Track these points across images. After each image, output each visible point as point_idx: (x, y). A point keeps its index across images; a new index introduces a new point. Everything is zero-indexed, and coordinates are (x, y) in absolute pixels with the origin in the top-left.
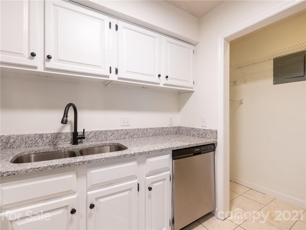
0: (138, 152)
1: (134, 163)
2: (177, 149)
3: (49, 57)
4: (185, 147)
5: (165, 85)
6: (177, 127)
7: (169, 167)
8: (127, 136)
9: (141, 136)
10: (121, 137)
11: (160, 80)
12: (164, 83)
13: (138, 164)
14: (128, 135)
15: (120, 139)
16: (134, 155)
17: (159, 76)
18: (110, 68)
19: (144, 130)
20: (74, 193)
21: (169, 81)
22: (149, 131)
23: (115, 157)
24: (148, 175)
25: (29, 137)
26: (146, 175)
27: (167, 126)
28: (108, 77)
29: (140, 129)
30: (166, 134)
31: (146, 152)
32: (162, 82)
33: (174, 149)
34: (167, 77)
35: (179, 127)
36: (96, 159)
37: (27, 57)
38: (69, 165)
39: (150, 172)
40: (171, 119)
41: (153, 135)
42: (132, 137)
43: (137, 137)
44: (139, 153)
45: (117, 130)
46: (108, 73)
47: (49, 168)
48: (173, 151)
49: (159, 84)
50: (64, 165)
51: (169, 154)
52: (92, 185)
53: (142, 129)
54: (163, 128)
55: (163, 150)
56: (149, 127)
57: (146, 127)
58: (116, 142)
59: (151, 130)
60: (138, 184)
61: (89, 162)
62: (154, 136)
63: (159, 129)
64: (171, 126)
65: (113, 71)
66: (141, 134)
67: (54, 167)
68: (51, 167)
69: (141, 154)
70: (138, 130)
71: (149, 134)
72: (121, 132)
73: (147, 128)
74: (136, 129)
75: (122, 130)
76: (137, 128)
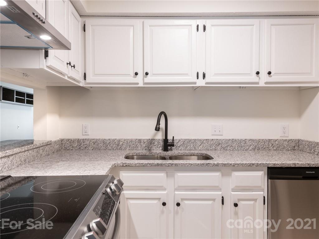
0: (221, 163)
1: (218, 174)
2: (274, 166)
3: (147, 74)
4: (287, 166)
5: (266, 83)
6: (295, 140)
7: (263, 187)
8: (219, 148)
9: (236, 148)
10: (211, 148)
11: (259, 78)
12: (265, 82)
13: (222, 175)
14: (220, 146)
15: (211, 150)
16: (217, 165)
17: (258, 73)
18: (198, 73)
19: (241, 141)
20: (165, 189)
21: (273, 78)
22: (248, 143)
23: (198, 164)
24: (233, 190)
25: (131, 141)
26: (232, 189)
27: (276, 138)
28: (195, 83)
29: (236, 140)
30: (275, 148)
31: (231, 164)
32: (263, 80)
33: (270, 166)
34: (269, 73)
35: (299, 140)
36: (182, 164)
37: (133, 76)
38: (161, 165)
39: (236, 186)
40: (284, 128)
41: (254, 149)
42: (225, 149)
43: (231, 149)
44: (223, 164)
45: (206, 140)
46: (194, 79)
47: (149, 165)
48: (268, 168)
49: (258, 83)
50: (158, 165)
51: (262, 171)
52: (179, 186)
53: (238, 139)
54: (270, 140)
55: (253, 164)
56: (248, 138)
57: (243, 138)
58: (204, 152)
59: (250, 141)
60: (223, 197)
61: (176, 165)
62: (256, 150)
63: (264, 141)
64: (284, 138)
65: (201, 76)
66: (236, 146)
67: (151, 165)
68: (150, 164)
69: (225, 165)
70: (233, 141)
71: (248, 147)
72: (212, 143)
73: (246, 139)
74: (229, 140)
75: (213, 140)
76: (231, 138)
